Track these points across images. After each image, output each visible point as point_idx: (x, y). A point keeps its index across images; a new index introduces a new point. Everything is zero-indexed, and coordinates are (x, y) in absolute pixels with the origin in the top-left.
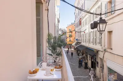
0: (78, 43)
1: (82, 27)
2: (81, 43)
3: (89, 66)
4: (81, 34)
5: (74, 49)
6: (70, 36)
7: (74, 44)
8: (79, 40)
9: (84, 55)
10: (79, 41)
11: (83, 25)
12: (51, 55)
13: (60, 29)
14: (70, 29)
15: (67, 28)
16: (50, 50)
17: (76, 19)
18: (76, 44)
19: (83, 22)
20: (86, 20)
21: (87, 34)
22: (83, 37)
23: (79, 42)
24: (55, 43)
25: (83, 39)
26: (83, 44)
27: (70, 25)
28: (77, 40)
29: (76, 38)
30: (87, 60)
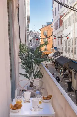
0: (57, 54)
1: (63, 29)
2: (62, 53)
3: (74, 87)
4: (61, 39)
5: (52, 63)
6: (46, 43)
7: (51, 55)
8: (59, 49)
9: (67, 71)
10: (59, 51)
11: (66, 26)
12: (26, 76)
13: (30, 32)
14: (46, 31)
15: (40, 30)
16: (24, 68)
17: (53, 17)
18: (54, 55)
19: (66, 22)
20: (70, 19)
21: (71, 41)
22: (66, 45)
23: (59, 53)
24: (30, 57)
25: (66, 48)
26: (65, 55)
27: (45, 26)
28: (56, 48)
29: (55, 46)
30: (71, 79)
